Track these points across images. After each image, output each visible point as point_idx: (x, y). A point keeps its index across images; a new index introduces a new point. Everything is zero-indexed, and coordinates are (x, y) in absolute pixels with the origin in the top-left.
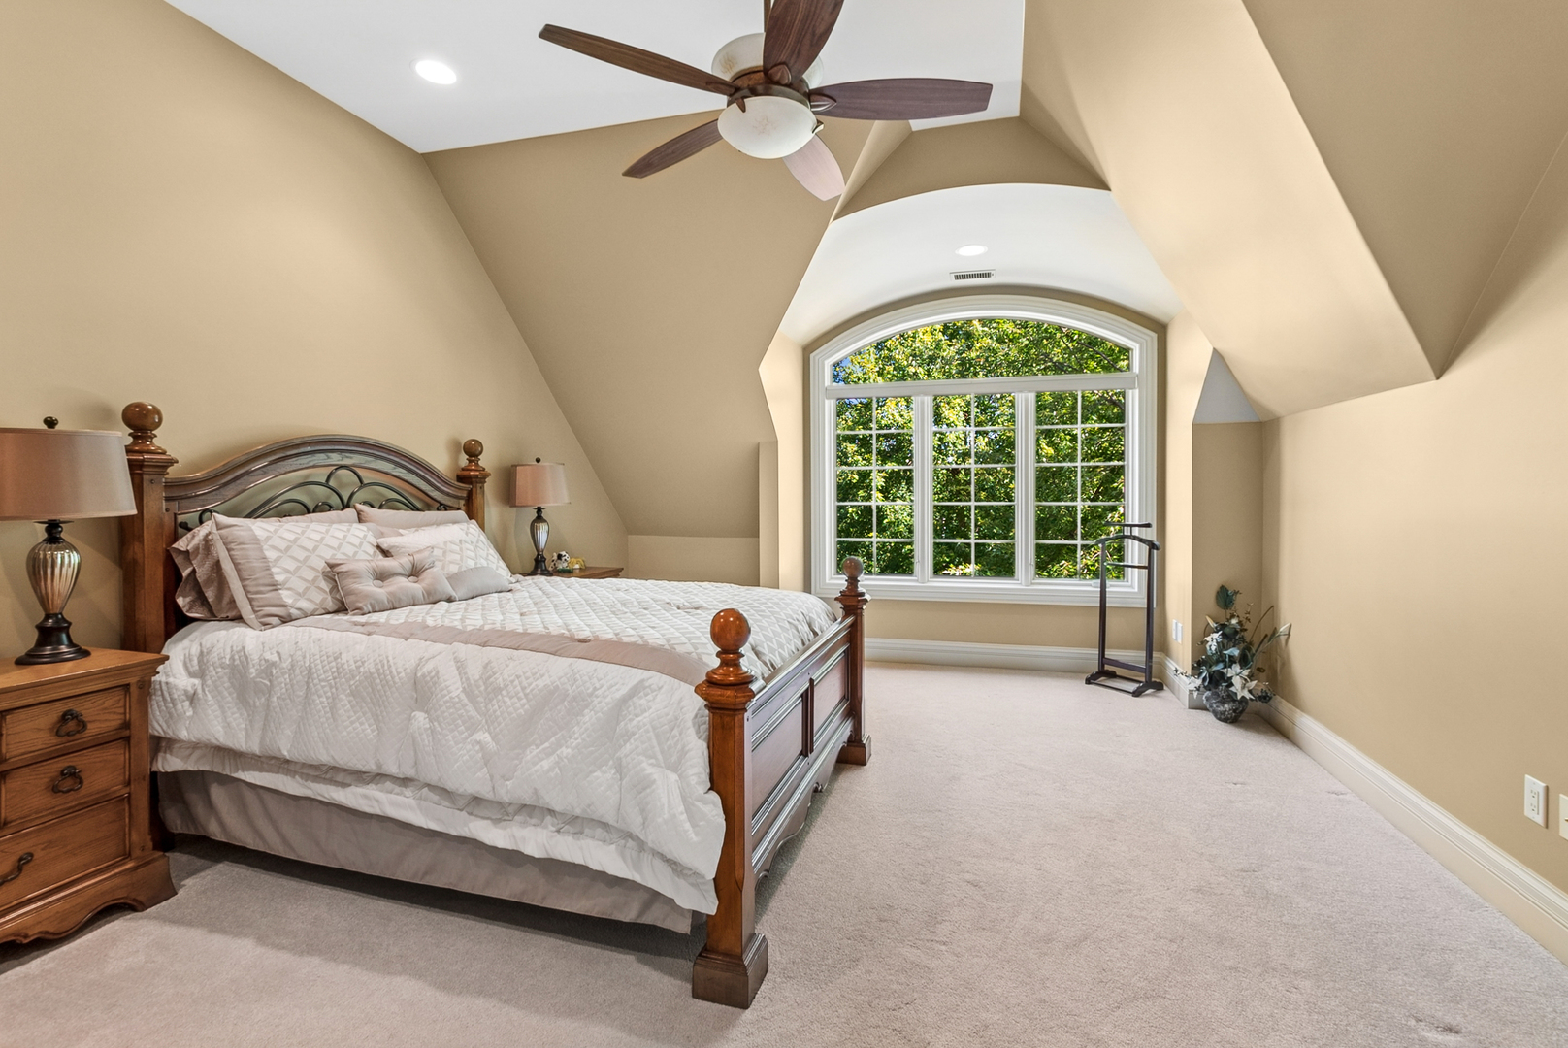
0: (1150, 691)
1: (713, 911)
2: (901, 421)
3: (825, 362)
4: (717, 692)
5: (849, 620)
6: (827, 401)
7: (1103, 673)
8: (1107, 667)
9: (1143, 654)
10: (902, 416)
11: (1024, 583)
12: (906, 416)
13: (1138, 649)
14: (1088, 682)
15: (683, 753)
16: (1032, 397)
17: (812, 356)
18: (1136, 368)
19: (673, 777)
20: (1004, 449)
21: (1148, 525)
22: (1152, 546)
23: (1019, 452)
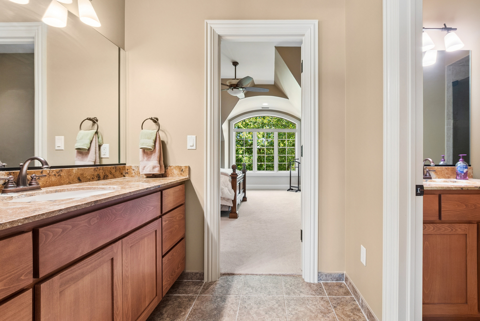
0: (299, 191)
1: (232, 206)
2: (247, 137)
3: (233, 123)
4: (233, 175)
5: (244, 174)
6: (234, 132)
7: (290, 189)
8: (291, 188)
9: (298, 185)
10: (247, 136)
11: (276, 172)
12: (248, 135)
13: (297, 184)
14: (288, 191)
15: (228, 184)
16: (277, 133)
17: (230, 122)
18: (297, 128)
19: (226, 188)
20: (272, 144)
21: (298, 159)
22: (299, 163)
23: (275, 145)
